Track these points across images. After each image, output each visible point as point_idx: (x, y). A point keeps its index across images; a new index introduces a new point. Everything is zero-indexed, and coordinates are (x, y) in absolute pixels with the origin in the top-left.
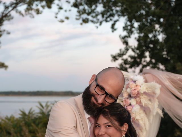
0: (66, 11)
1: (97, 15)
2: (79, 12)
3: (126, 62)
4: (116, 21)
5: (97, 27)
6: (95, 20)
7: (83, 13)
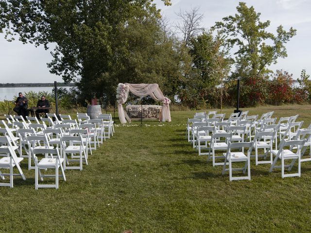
0: (12, 35)
1: (35, 39)
3: (56, 68)
4: (47, 43)
5: (36, 47)
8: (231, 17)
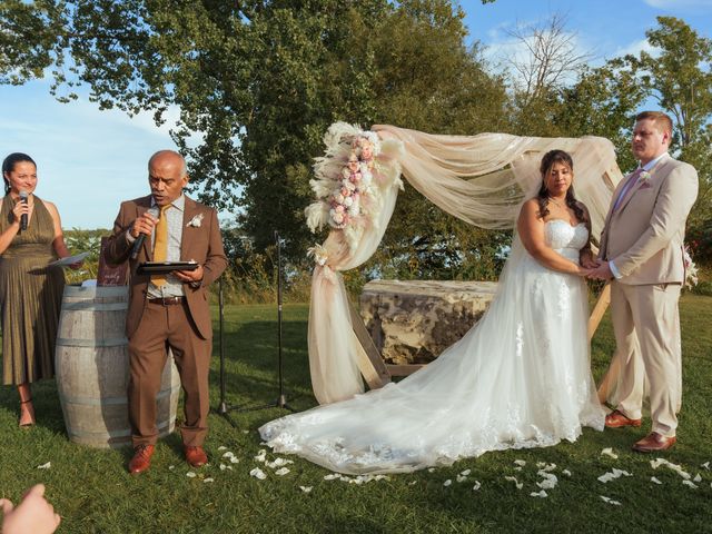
0: (71, 85)
1: (129, 97)
2: (95, 88)
4: (163, 109)
5: (131, 116)
6: (124, 104)
7: (103, 92)
8: (630, 58)
